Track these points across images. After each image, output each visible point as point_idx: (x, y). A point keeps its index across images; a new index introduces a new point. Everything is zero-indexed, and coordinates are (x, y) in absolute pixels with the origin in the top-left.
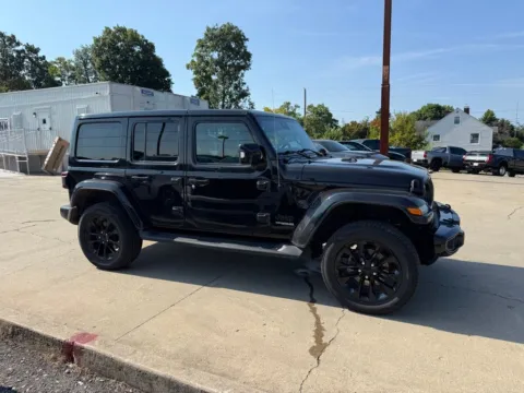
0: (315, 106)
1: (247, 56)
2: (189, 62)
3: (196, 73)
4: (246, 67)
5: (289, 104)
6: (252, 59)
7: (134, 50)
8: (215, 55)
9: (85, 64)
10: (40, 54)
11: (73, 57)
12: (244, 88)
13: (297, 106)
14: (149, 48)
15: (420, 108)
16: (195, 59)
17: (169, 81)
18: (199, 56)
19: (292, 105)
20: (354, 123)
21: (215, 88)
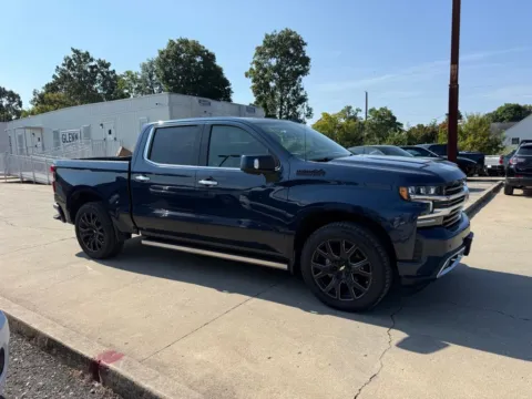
0: (378, 109)
1: (306, 61)
2: (248, 70)
3: (254, 81)
4: (304, 72)
5: (350, 107)
6: (311, 63)
7: (195, 61)
8: (274, 62)
9: (151, 76)
10: (111, 69)
11: (140, 70)
12: (302, 94)
13: (358, 110)
14: (209, 58)
15: (496, 109)
16: (254, 67)
17: (229, 89)
18: (257, 63)
19: (354, 108)
20: (420, 127)
21: (273, 95)
